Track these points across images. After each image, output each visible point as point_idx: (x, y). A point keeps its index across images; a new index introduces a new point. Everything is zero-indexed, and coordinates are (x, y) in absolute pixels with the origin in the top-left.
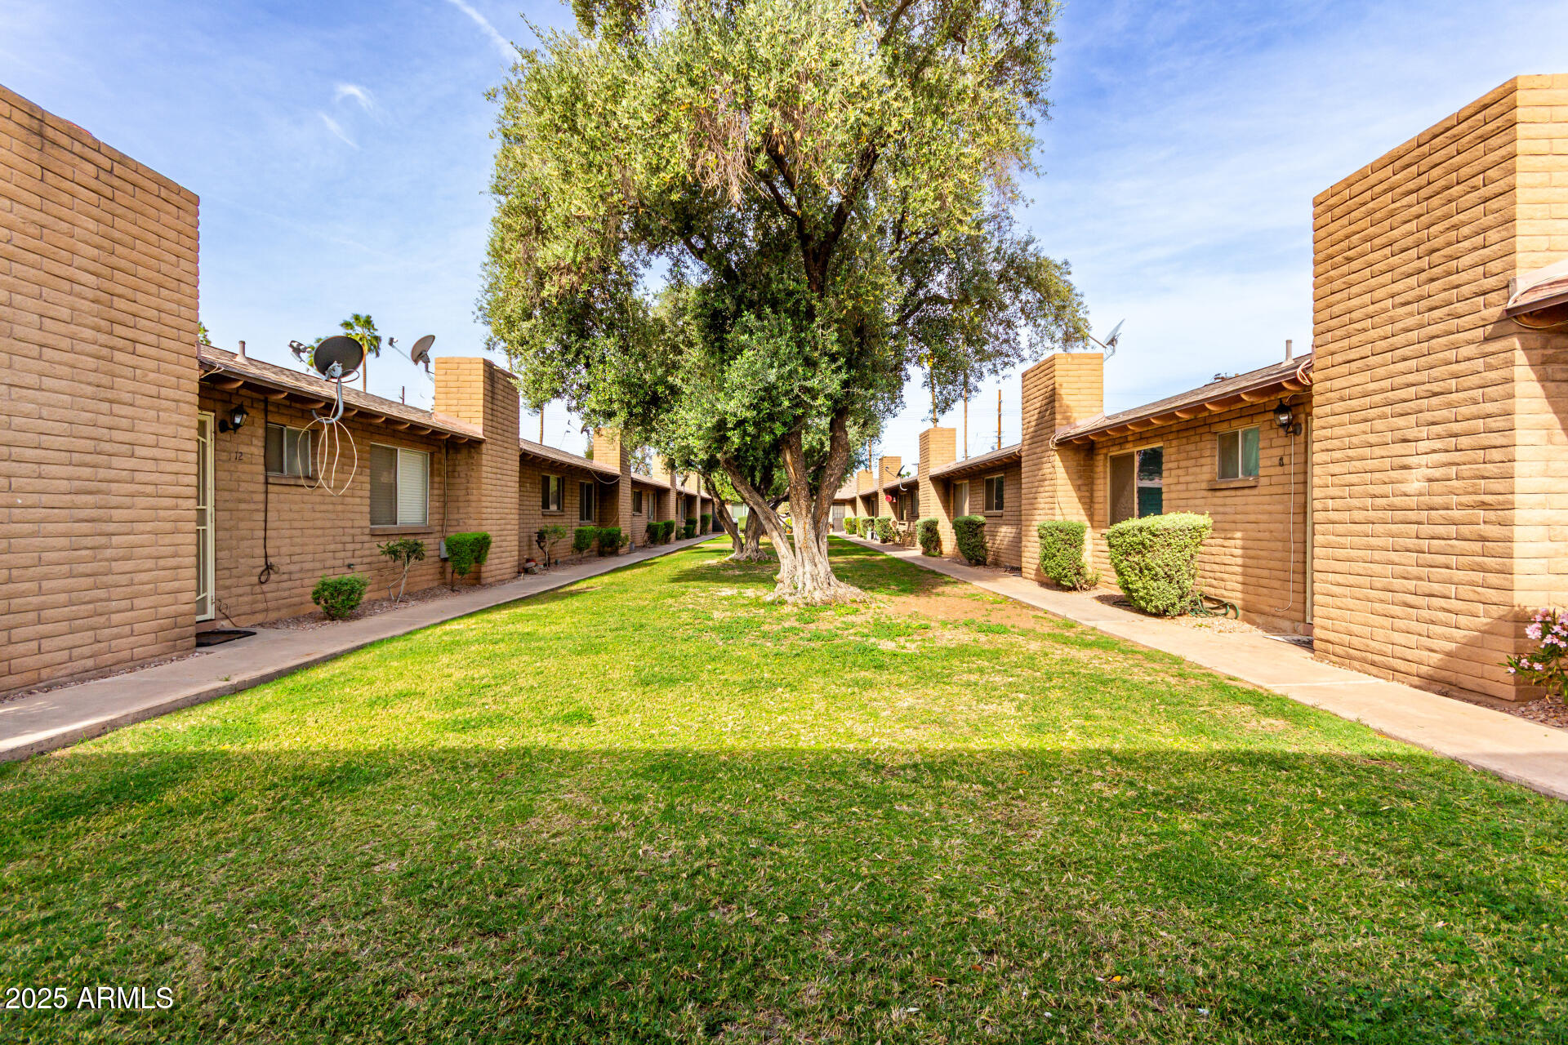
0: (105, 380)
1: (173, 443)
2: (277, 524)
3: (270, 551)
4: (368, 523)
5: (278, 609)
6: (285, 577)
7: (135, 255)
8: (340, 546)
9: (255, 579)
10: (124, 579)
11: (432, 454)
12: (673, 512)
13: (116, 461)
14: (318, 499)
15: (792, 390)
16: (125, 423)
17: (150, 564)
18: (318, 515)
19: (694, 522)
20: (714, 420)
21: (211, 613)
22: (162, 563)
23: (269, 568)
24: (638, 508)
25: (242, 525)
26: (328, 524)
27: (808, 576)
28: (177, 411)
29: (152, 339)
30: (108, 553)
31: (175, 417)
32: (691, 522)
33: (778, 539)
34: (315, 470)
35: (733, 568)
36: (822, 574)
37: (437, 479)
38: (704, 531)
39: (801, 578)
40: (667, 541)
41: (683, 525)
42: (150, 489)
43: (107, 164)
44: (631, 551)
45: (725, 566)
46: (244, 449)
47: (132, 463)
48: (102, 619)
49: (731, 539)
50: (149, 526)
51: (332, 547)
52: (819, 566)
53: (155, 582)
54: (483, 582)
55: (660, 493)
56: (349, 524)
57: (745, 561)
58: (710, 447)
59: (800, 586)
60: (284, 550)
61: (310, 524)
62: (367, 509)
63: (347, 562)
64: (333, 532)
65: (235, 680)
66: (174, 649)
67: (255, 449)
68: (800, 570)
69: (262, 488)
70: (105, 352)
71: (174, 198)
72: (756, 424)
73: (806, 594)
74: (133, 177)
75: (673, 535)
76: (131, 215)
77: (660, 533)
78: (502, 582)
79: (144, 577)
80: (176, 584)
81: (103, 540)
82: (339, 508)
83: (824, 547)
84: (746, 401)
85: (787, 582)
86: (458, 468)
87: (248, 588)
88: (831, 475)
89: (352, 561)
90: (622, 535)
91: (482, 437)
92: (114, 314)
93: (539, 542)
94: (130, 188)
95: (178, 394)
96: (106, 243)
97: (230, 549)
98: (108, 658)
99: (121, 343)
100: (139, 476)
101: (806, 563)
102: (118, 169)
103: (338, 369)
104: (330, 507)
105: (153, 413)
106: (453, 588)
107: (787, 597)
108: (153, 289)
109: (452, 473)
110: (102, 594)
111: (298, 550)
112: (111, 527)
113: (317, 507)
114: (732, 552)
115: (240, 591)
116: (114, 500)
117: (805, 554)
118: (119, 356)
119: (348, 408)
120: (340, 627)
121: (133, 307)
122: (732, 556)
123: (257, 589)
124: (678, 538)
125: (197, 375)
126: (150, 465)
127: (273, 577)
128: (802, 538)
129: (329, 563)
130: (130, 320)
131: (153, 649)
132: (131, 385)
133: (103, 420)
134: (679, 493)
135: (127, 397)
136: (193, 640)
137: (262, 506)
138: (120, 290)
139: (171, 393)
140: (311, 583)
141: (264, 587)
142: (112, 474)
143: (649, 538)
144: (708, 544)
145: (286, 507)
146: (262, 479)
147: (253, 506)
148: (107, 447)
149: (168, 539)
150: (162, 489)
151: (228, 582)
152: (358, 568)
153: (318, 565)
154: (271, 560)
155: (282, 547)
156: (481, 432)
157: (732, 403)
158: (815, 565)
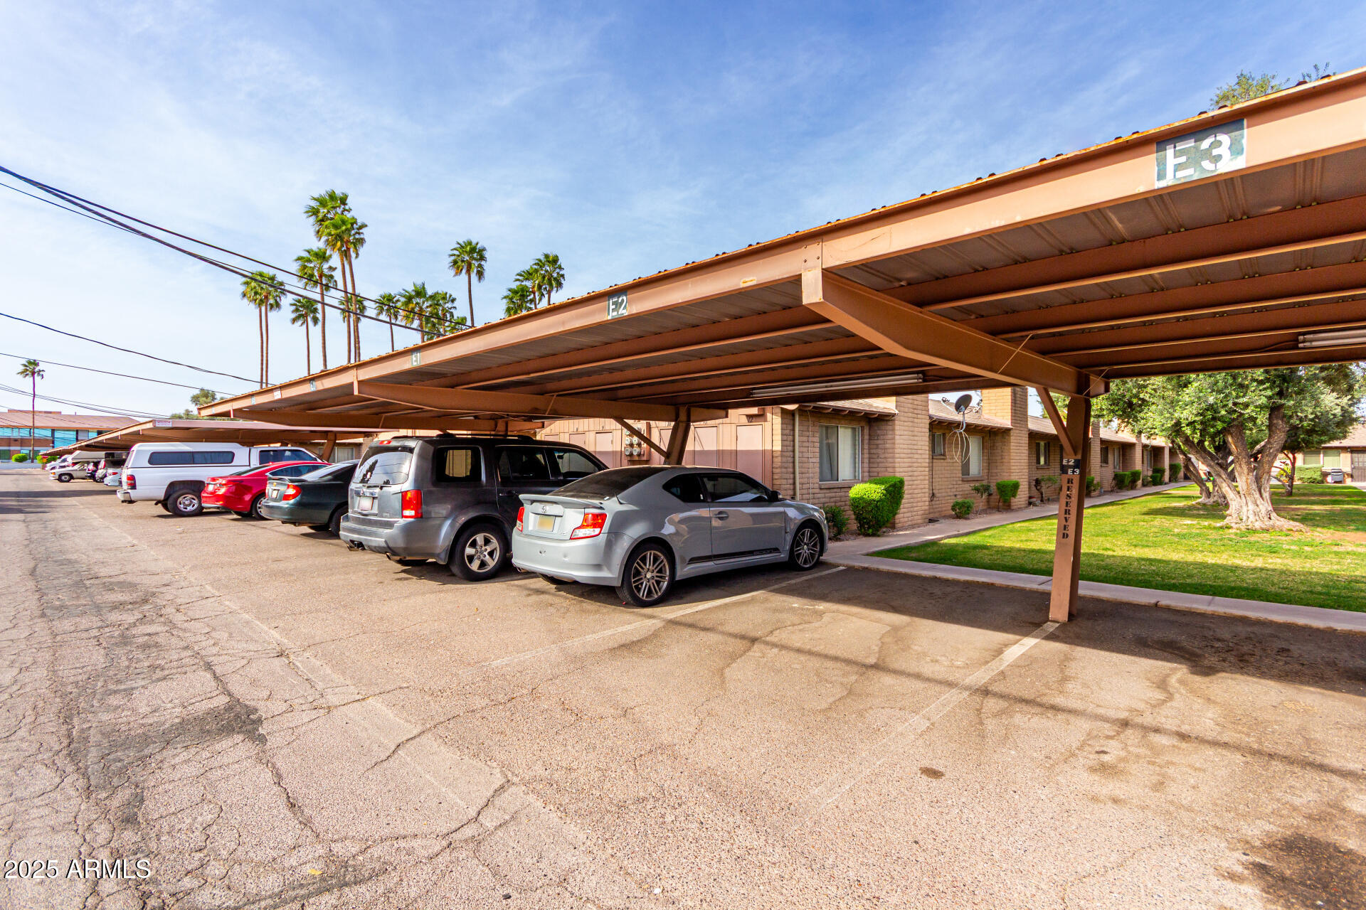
0: (913, 429)
1: (924, 448)
2: (934, 476)
3: (934, 488)
4: (960, 475)
6: (941, 499)
8: (955, 486)
10: (916, 496)
11: (983, 438)
12: (1138, 463)
13: (914, 456)
14: (946, 464)
15: (1227, 405)
16: (916, 443)
18: (946, 472)
19: (1162, 471)
20: (1173, 422)
23: (933, 495)
24: (1105, 460)
26: (951, 476)
27: (1251, 512)
28: (925, 436)
29: (920, 412)
30: (913, 487)
32: (1158, 471)
33: (1228, 489)
34: (945, 451)
35: (1198, 509)
36: (1263, 511)
37: (985, 451)
38: (1173, 478)
39: (1245, 513)
40: (1132, 486)
41: (1150, 473)
42: (920, 465)
44: (1100, 495)
45: (1191, 508)
47: (917, 456)
48: (912, 509)
49: (1199, 488)
50: (920, 478)
52: (1261, 506)
54: (1012, 508)
55: (1126, 448)
56: (956, 476)
57: (1212, 506)
58: (1171, 435)
59: (1245, 518)
60: (938, 488)
61: (943, 476)
62: (961, 469)
63: (961, 493)
64: (952, 480)
65: (961, 532)
66: (924, 522)
68: (1245, 509)
70: (913, 420)
72: (1202, 423)
73: (1249, 523)
75: (1140, 482)
77: (1127, 482)
78: (1020, 509)
79: (919, 495)
82: (952, 468)
83: (1266, 495)
84: (1195, 412)
85: (1235, 516)
86: (997, 444)
88: (1271, 448)
89: (963, 493)
90: (1095, 482)
91: (1010, 427)
93: (1036, 486)
95: (925, 430)
98: (914, 522)
99: (915, 416)
100: (918, 461)
101: (1249, 504)
103: (963, 408)
104: (949, 468)
105: (920, 438)
106: (999, 510)
107: (1233, 525)
109: (993, 447)
110: (912, 500)
112: (914, 478)
113: (945, 468)
114: (1199, 497)
116: (914, 469)
117: (1248, 498)
119: (968, 425)
120: (961, 522)
121: (917, 403)
122: (1199, 500)
124: (1144, 485)
126: (920, 456)
127: (934, 499)
128: (1245, 488)
129: (956, 494)
130: (916, 407)
131: (921, 521)
132: (917, 430)
134: (1145, 446)
135: (916, 433)
136: (927, 521)
140: (952, 501)
141: (932, 503)
142: (914, 460)
143: (1117, 485)
144: (1175, 490)
145: (937, 468)
148: (913, 451)
150: (922, 464)
152: (958, 497)
153: (951, 494)
154: (934, 492)
156: (1009, 423)
157: (1185, 412)
158: (1257, 506)
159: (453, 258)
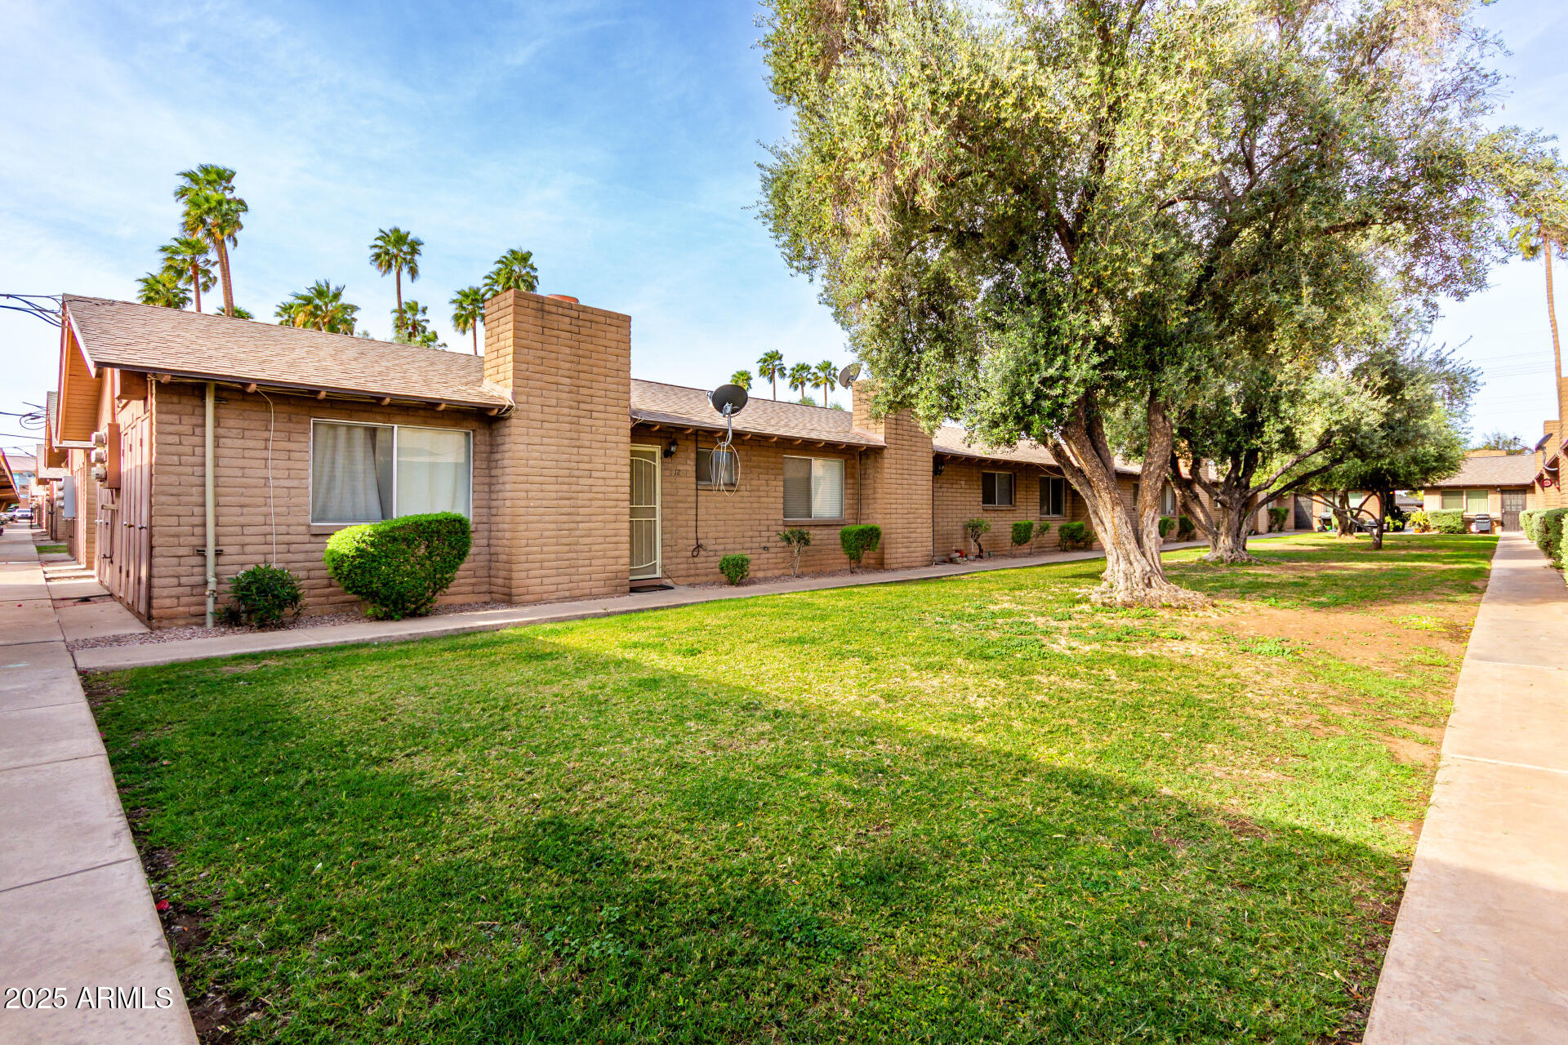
0: (575, 435)
1: (614, 468)
2: (704, 517)
3: (699, 535)
4: (780, 517)
5: (707, 575)
6: (712, 553)
7: (592, 362)
8: (757, 534)
9: (690, 554)
10: (586, 548)
11: (847, 461)
13: (581, 481)
14: (738, 499)
16: (586, 459)
17: (601, 540)
18: (736, 511)
21: (658, 574)
22: (608, 539)
23: (699, 546)
25: (679, 517)
26: (747, 517)
28: (617, 448)
29: (602, 408)
30: (577, 533)
31: (616, 452)
34: (737, 479)
37: (850, 481)
42: (601, 496)
43: (575, 314)
46: (681, 468)
47: (591, 481)
48: (573, 570)
50: (600, 518)
51: (750, 534)
53: (604, 550)
54: (889, 567)
56: (764, 517)
60: (710, 535)
61: (731, 517)
62: (781, 506)
63: (763, 545)
64: (751, 523)
66: (615, 592)
67: (690, 467)
69: (694, 492)
70: (575, 419)
71: (615, 322)
74: (590, 317)
76: (589, 339)
79: (597, 547)
80: (617, 553)
81: (575, 525)
82: (755, 505)
86: (869, 471)
87: (684, 560)
89: (768, 545)
91: (884, 445)
92: (580, 398)
93: (972, 535)
94: (589, 324)
95: (618, 438)
96: (576, 359)
97: (671, 533)
98: (577, 592)
99: (583, 413)
100: (594, 489)
102: (582, 315)
103: (728, 407)
104: (748, 505)
105: (602, 452)
106: (854, 570)
108: (602, 378)
109: (863, 476)
110: (573, 555)
111: (722, 535)
112: (579, 518)
113: (737, 505)
115: (678, 561)
116: (580, 503)
118: (583, 421)
121: (591, 392)
123: (691, 560)
125: (629, 425)
126: (601, 482)
127: (702, 553)
129: (747, 545)
130: (588, 399)
131: (605, 590)
132: (589, 436)
133: (574, 458)
135: (587, 444)
136: (628, 588)
137: (694, 505)
138: (583, 383)
139: (613, 438)
140: (723, 559)
141: (696, 560)
142: (579, 488)
145: (712, 505)
146: (694, 486)
147: (688, 505)
148: (576, 473)
149: (612, 526)
150: (608, 496)
151: (671, 554)
152: (772, 550)
153: (738, 546)
154: (700, 542)
155: (709, 533)
156: (884, 440)
158: (1131, 564)
159: (377, 250)
